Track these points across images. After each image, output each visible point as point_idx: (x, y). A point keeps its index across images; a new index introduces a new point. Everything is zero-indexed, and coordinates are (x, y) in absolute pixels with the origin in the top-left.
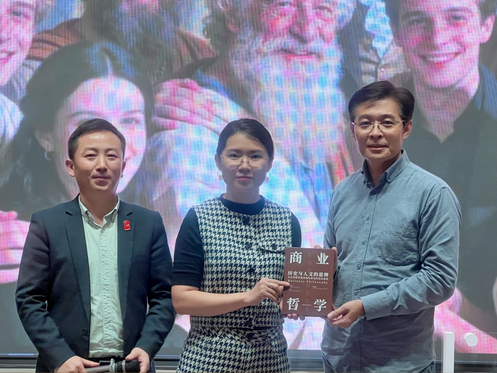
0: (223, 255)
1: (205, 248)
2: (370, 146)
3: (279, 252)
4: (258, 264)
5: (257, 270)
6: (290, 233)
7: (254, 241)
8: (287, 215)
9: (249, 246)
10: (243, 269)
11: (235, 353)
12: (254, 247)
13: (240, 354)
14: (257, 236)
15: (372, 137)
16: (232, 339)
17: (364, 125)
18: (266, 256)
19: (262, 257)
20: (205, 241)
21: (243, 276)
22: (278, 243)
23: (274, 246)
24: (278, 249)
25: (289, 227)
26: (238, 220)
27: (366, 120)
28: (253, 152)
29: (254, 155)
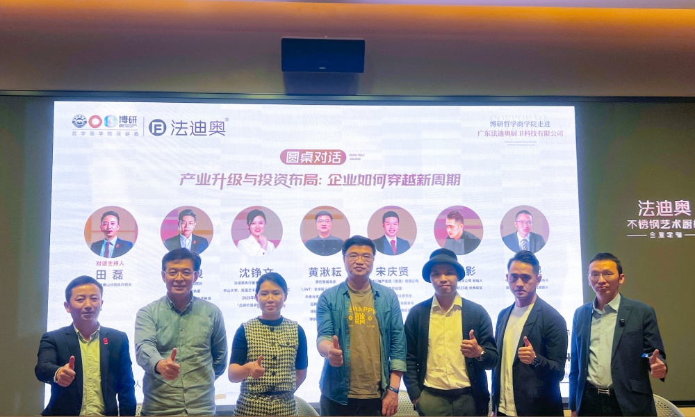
0: (259, 349)
1: (248, 346)
2: (175, 286)
3: (290, 347)
4: (278, 354)
5: (278, 358)
6: (297, 336)
7: (276, 341)
8: (296, 326)
9: (273, 344)
10: (270, 357)
11: (264, 408)
12: (277, 345)
13: (267, 409)
14: (279, 338)
15: (177, 281)
16: (262, 400)
17: (173, 274)
18: (283, 349)
19: (281, 350)
20: (248, 342)
21: (270, 362)
22: (290, 341)
23: (288, 344)
24: (290, 345)
25: (297, 332)
26: (267, 330)
27: (173, 271)
28: (275, 291)
29: (275, 293)
